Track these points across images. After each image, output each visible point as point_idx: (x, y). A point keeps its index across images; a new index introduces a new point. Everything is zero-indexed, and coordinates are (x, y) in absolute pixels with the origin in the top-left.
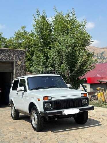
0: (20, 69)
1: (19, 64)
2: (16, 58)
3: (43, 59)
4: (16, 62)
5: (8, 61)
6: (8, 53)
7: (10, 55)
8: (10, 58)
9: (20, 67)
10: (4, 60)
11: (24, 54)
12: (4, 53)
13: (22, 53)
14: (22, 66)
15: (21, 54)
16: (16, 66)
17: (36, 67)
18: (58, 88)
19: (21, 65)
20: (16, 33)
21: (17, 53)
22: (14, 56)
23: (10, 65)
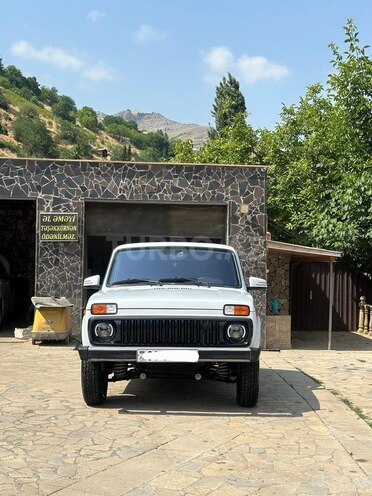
0: (247, 229)
1: (242, 214)
2: (233, 193)
3: (351, 195)
4: (235, 208)
5: (208, 202)
6: (208, 179)
7: (214, 186)
8: (214, 193)
9: (247, 223)
10: (194, 202)
11: (262, 179)
12: (195, 177)
13: (255, 177)
14: (254, 219)
15: (253, 180)
16: (235, 219)
17: (329, 223)
18: (195, 284)
19: (249, 217)
20: (285, 109)
21: (240, 177)
22: (230, 187)
23: (216, 215)
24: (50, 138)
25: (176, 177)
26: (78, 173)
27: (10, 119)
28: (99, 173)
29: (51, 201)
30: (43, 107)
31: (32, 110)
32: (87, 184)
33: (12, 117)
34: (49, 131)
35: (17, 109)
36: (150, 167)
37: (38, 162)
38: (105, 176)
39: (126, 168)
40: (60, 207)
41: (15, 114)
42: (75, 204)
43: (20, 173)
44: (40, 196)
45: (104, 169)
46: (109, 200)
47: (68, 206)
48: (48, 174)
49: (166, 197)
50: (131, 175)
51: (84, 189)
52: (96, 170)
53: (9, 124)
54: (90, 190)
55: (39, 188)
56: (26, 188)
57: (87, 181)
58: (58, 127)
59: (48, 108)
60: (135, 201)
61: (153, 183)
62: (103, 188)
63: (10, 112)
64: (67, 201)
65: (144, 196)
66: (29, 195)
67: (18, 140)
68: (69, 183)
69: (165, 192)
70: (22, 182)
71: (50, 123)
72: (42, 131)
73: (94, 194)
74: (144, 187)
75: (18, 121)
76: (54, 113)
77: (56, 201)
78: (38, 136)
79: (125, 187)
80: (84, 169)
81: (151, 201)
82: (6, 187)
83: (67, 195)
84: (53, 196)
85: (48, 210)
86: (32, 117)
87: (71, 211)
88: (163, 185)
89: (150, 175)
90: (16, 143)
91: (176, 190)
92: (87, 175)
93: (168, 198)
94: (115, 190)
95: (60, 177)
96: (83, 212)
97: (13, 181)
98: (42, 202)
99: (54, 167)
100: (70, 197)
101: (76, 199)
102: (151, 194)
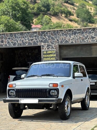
24: (91, 15)
25: (93, 32)
26: (55, 34)
27: (75, 9)
28: (63, 34)
29: (46, 45)
30: (88, 2)
31: (83, 4)
32: (59, 38)
33: (76, 8)
34: (90, 12)
35: (77, 5)
36: (82, 30)
37: (41, 32)
38: (65, 35)
39: (73, 31)
40: (50, 48)
41: (77, 7)
42: (55, 46)
43: (35, 36)
44: (43, 44)
45: (65, 32)
46: (67, 44)
47: (52, 47)
48: (45, 36)
49: (89, 41)
50: (75, 33)
51: (58, 40)
52: (62, 33)
53: (74, 11)
54: (60, 40)
55: (42, 41)
56: (37, 41)
57: (59, 37)
58: (94, 10)
59: (91, 2)
60: (77, 43)
61: (84, 36)
62: (65, 39)
63: (75, 6)
64: (52, 45)
65: (80, 41)
66: (39, 44)
67: (78, 17)
68: (53, 38)
69: (89, 39)
70: (36, 39)
71: (91, 9)
72: (88, 12)
73: (61, 42)
74: (80, 38)
75: (78, 10)
76: (93, 4)
77: (48, 46)
78: (86, 15)
79: (73, 38)
80: (57, 33)
81: (83, 43)
82: (31, 42)
83: (52, 43)
84: (47, 44)
85: (45, 49)
86: (83, 7)
87: (54, 49)
88: (88, 36)
89: (83, 33)
90: (77, 19)
91: (93, 38)
92: (59, 35)
93: (90, 41)
94: (69, 40)
95: (49, 37)
96: (58, 49)
97: (33, 40)
98: (43, 46)
99: (47, 33)
100: (53, 44)
101: (55, 44)
102: (83, 40)
